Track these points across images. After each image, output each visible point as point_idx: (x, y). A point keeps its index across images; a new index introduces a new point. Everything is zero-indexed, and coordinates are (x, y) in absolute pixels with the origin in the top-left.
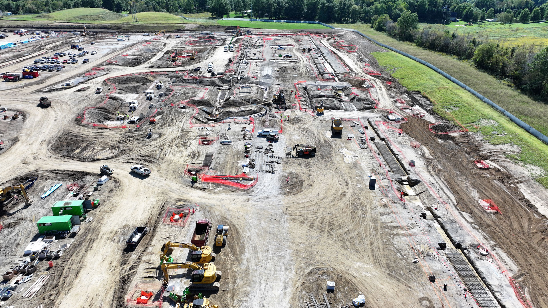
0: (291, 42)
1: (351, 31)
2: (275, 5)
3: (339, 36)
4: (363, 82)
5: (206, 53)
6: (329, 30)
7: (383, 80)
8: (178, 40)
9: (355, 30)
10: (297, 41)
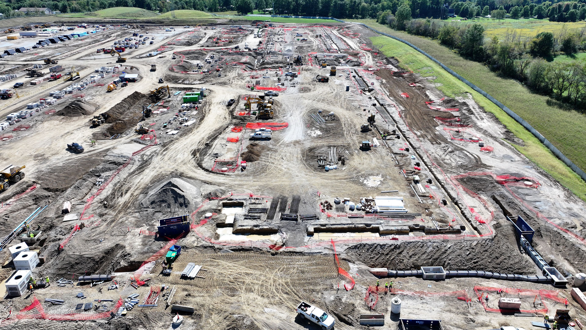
0: (307, 31)
1: (358, 24)
2: (293, 3)
3: (347, 28)
4: (358, 54)
5: (240, 39)
6: (341, 23)
7: (372, 53)
8: (215, 31)
9: (362, 24)
10: (312, 31)
